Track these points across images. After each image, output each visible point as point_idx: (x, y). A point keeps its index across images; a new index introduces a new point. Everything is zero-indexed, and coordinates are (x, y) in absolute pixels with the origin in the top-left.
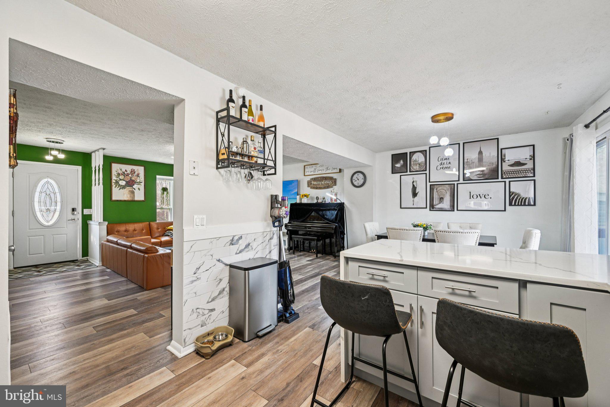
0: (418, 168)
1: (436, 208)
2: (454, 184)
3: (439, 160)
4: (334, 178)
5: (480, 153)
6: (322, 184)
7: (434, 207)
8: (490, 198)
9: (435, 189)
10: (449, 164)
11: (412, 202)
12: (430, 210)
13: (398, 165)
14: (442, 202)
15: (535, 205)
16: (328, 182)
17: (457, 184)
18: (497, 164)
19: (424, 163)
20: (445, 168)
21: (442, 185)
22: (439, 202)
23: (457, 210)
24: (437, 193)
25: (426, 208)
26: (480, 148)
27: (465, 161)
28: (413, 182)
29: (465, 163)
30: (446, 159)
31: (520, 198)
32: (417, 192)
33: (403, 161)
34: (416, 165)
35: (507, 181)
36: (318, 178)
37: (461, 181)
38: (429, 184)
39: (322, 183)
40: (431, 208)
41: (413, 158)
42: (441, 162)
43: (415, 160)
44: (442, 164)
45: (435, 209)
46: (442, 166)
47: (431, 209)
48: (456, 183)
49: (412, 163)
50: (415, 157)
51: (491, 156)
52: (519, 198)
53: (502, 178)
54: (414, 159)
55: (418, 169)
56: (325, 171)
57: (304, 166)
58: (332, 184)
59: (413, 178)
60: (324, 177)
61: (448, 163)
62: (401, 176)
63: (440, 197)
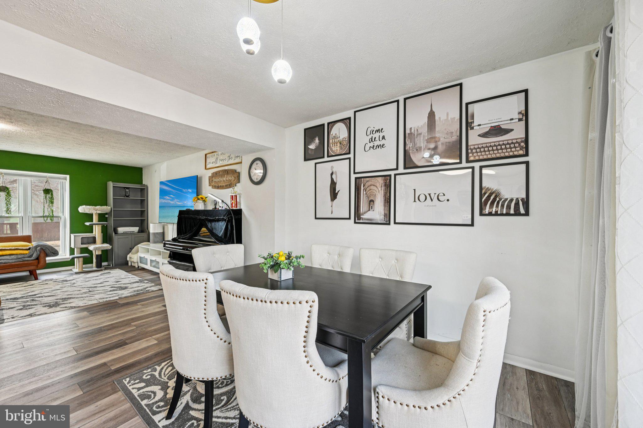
0: (338, 149)
1: (363, 218)
2: (390, 176)
3: (368, 133)
4: (237, 171)
5: (432, 115)
6: (224, 181)
7: (361, 218)
8: (446, 200)
9: (362, 185)
10: (383, 139)
11: (331, 208)
12: (355, 223)
13: (312, 147)
14: (372, 208)
15: (527, 214)
16: (230, 178)
17: (395, 175)
18: (458, 134)
19: (347, 140)
20: (376, 146)
21: (373, 178)
22: (368, 209)
23: (395, 223)
24: (364, 192)
25: (349, 218)
26: (431, 105)
27: (408, 131)
28: (332, 174)
29: (407, 135)
30: (378, 131)
31: (500, 199)
32: (337, 192)
33: (319, 139)
34: (336, 145)
35: (477, 165)
36: (219, 172)
37: (401, 170)
38: (353, 176)
39: (224, 179)
40: (356, 219)
41: (331, 134)
42: (370, 137)
43: (334, 137)
44: (372, 140)
45: (361, 221)
46: (372, 144)
47: (357, 221)
48: (392, 173)
49: (331, 141)
50: (334, 131)
51: (449, 119)
52: (498, 199)
53: (468, 161)
54: (334, 135)
55: (338, 152)
56: (227, 161)
57: (206, 155)
58: (235, 180)
59: (332, 167)
60: (226, 170)
61: (381, 139)
62: (316, 164)
63: (370, 199)
